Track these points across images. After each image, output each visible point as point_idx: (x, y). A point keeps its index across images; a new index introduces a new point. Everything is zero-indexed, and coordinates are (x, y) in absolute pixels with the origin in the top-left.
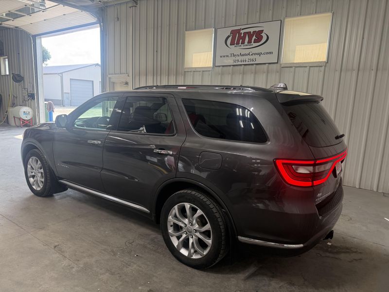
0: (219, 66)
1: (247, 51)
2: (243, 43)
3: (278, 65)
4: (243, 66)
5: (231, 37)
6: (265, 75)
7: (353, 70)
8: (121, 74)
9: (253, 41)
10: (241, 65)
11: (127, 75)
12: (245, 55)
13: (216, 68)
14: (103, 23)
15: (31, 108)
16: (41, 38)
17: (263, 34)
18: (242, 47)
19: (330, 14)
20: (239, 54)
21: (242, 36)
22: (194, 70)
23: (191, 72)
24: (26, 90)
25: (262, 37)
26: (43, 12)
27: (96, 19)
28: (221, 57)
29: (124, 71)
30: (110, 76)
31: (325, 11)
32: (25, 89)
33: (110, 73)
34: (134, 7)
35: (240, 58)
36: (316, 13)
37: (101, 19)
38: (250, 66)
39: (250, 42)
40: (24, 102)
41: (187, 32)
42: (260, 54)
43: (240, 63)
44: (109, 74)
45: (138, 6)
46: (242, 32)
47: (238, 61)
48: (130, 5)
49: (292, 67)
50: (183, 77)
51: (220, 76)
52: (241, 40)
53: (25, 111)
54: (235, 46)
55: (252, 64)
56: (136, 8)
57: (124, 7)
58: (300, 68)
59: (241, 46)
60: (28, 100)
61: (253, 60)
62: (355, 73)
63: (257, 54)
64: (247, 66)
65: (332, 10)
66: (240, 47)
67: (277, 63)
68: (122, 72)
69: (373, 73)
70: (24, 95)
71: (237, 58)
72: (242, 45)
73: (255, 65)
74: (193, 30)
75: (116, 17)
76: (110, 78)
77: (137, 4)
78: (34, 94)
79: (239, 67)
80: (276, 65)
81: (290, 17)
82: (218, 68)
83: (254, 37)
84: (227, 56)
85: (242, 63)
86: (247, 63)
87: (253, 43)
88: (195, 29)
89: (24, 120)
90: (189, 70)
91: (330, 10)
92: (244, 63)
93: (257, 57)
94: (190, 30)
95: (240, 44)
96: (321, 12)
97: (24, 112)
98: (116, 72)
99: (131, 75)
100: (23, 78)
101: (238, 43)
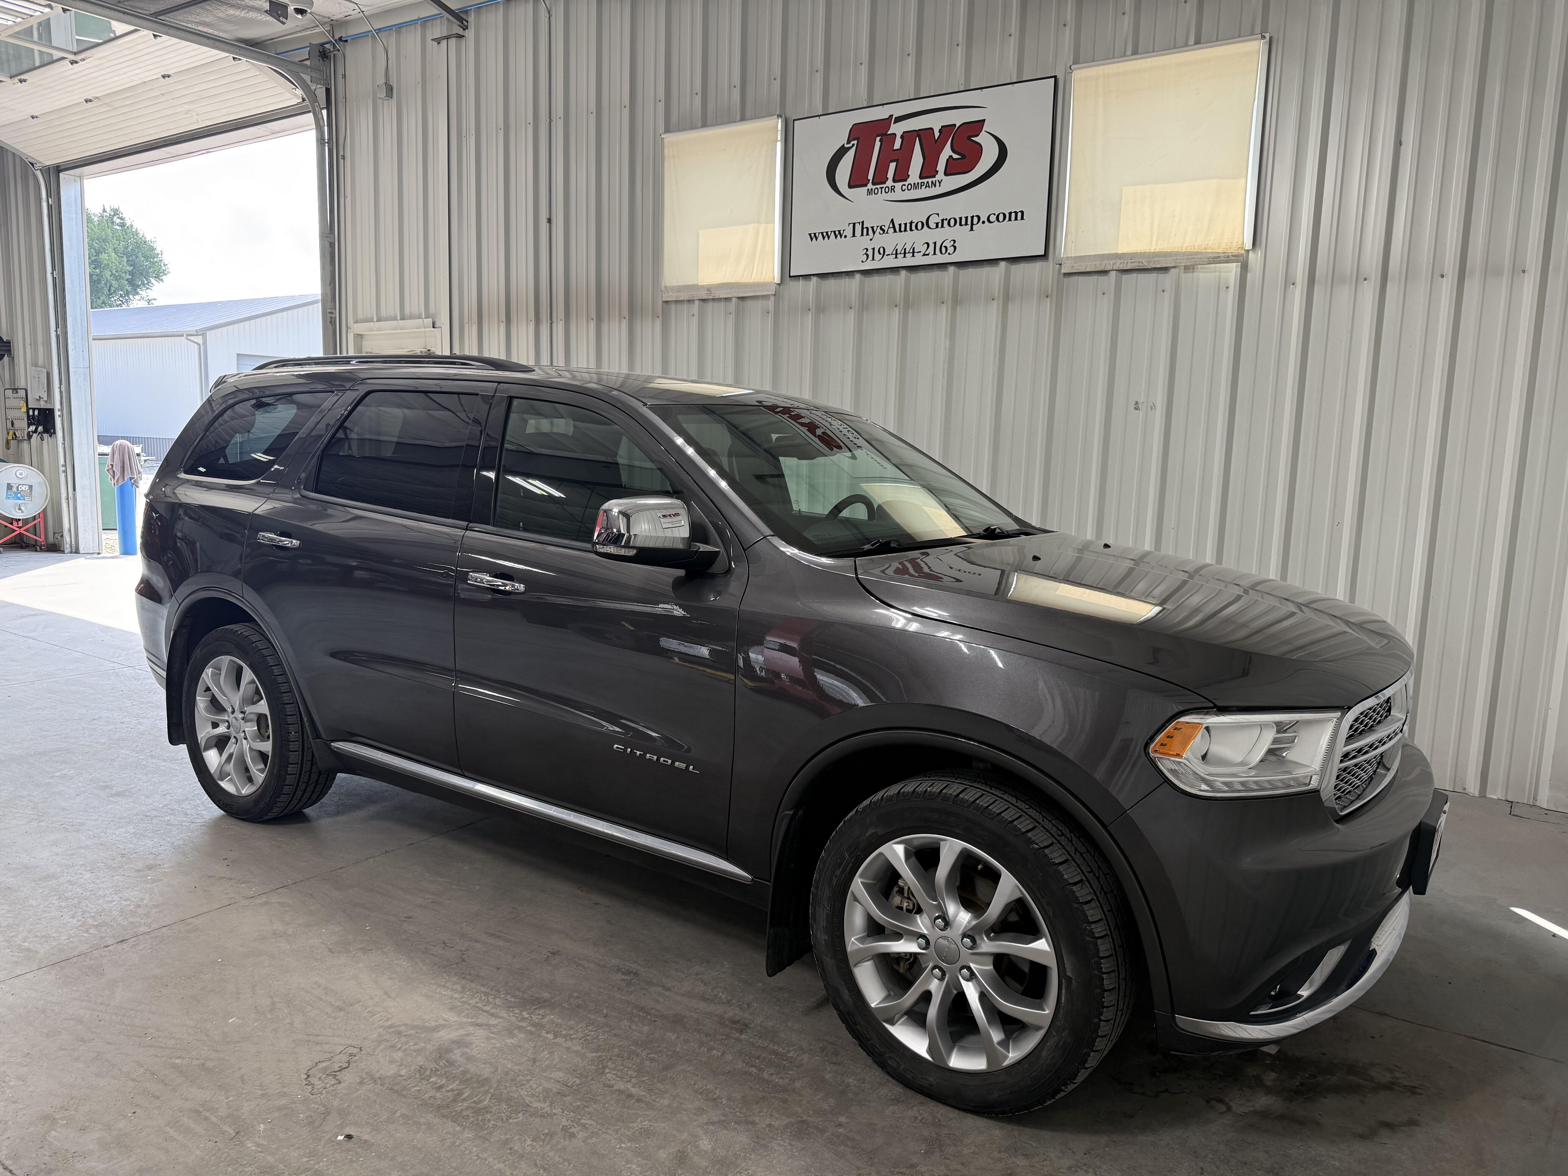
0: (807, 277)
1: (918, 212)
2: (901, 176)
3: (1048, 267)
4: (903, 273)
5: (852, 153)
6: (994, 310)
7: (1360, 278)
8: (403, 319)
9: (941, 166)
10: (895, 270)
11: (429, 321)
12: (911, 226)
13: (793, 284)
14: (328, 107)
15: (41, 469)
16: (81, 177)
17: (982, 139)
18: (899, 194)
19: (1256, 47)
20: (887, 224)
21: (897, 145)
22: (704, 295)
23: (690, 301)
24: (22, 393)
25: (978, 150)
26: (73, 62)
27: (299, 92)
28: (813, 237)
29: (415, 303)
30: (359, 328)
31: (1237, 35)
32: (15, 390)
33: (360, 316)
34: (453, 41)
35: (891, 241)
36: (1198, 42)
37: (321, 93)
38: (935, 274)
39: (928, 171)
40: (13, 443)
41: (669, 138)
42: (971, 222)
43: (889, 262)
44: (356, 322)
45: (470, 34)
46: (897, 129)
47: (883, 252)
48: (438, 30)
49: (1104, 272)
50: (658, 323)
51: (810, 317)
52: (893, 166)
53: (14, 482)
54: (870, 192)
55: (943, 266)
56: (463, 41)
57: (412, 40)
58: (1142, 276)
59: (893, 189)
60: (30, 437)
61: (943, 249)
62: (1369, 293)
63: (958, 222)
64: (922, 276)
65: (1264, 29)
66: (891, 196)
67: (1044, 257)
68: (407, 311)
69: (1447, 288)
70: (12, 414)
71: (880, 241)
72: (898, 185)
73: (952, 269)
74: (693, 127)
75: (381, 80)
76: (359, 337)
77: (465, 28)
78: (51, 411)
79: (888, 278)
80: (1038, 265)
81: (1093, 60)
82: (801, 283)
83: (947, 152)
84: (839, 234)
85: (901, 262)
86: (919, 260)
87: (940, 175)
88: (704, 125)
89: (12, 521)
90: (683, 296)
91: (1258, 29)
92: (910, 261)
93: (960, 233)
94: (681, 129)
95: (890, 183)
96: (1218, 39)
97: (9, 487)
98: (383, 313)
99: (443, 320)
100: (9, 342)
101: (880, 179)
